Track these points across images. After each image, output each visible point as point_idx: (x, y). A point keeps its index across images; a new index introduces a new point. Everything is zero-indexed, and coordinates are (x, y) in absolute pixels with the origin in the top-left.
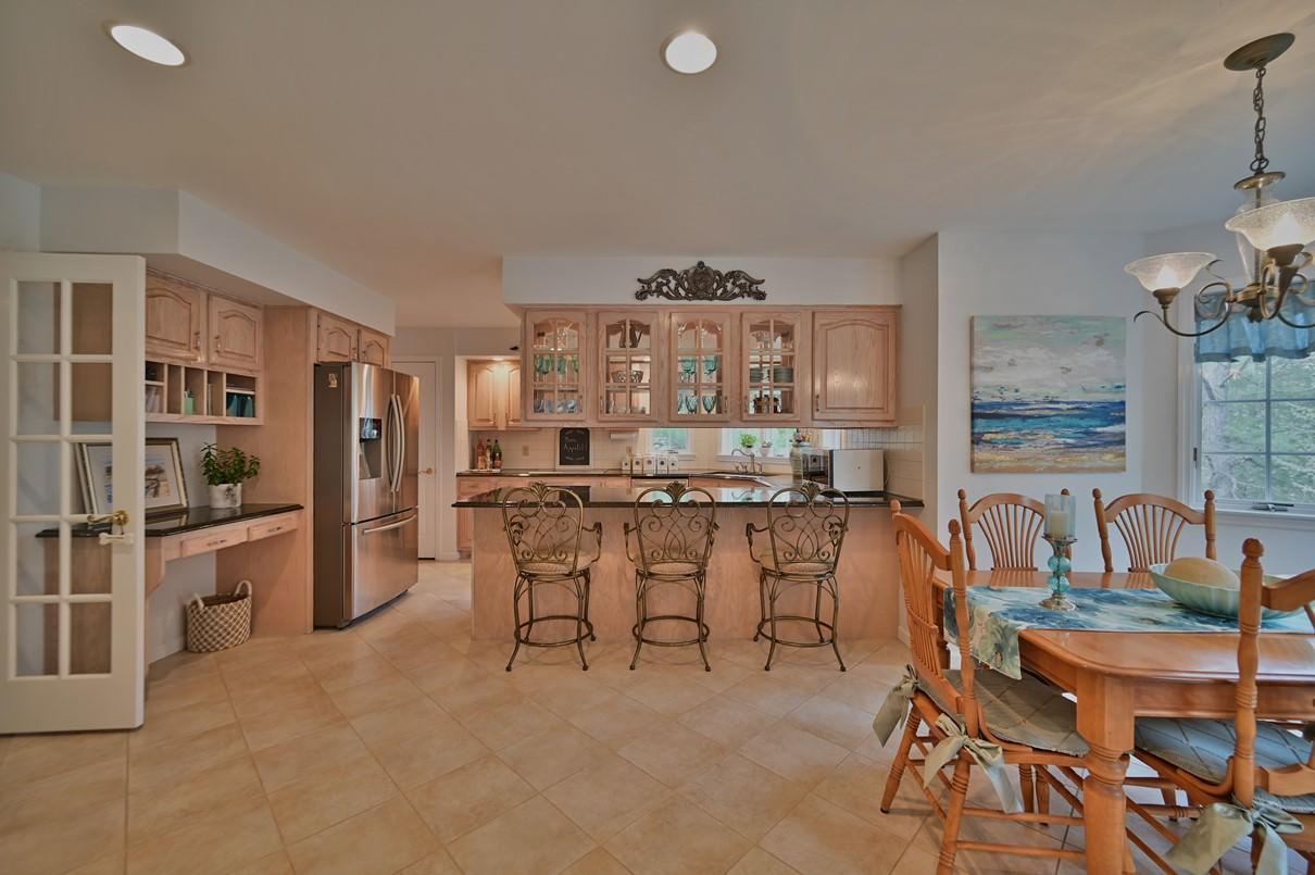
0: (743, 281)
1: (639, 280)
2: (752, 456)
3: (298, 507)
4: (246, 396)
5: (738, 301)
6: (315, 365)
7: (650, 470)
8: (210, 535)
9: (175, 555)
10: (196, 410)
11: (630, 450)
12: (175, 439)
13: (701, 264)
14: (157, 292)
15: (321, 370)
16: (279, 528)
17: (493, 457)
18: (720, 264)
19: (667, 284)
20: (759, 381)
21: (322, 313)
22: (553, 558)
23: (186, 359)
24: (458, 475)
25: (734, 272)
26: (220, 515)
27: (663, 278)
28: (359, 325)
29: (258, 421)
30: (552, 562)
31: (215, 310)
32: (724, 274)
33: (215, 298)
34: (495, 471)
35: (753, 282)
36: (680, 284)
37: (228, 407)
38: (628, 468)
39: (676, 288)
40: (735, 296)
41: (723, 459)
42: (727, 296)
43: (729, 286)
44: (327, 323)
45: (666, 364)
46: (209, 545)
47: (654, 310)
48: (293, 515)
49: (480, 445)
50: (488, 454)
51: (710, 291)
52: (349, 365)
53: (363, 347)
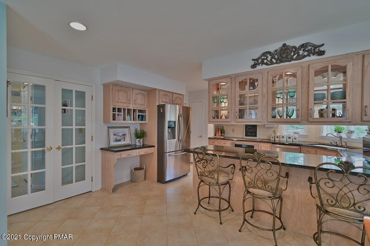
0: (310, 48)
1: (253, 60)
2: (341, 137)
3: (154, 146)
4: (143, 115)
5: (307, 59)
6: (158, 106)
7: (284, 140)
8: (129, 153)
9: (119, 157)
10: (131, 120)
11: (275, 132)
12: (129, 127)
13: (284, 45)
14: (119, 90)
15: (159, 107)
16: (147, 152)
17: (221, 132)
18: (295, 42)
19: (266, 59)
20: (323, 100)
21: (160, 90)
22: (209, 176)
23: (127, 107)
24: (209, 138)
25: (303, 44)
26: (137, 147)
27: (264, 56)
28: (172, 92)
29: (147, 122)
30: (209, 177)
31: (134, 93)
32: (298, 47)
33: (134, 90)
34: (222, 137)
35: (315, 47)
36: (273, 57)
37: (138, 119)
38: (273, 139)
39: (271, 60)
40: (304, 57)
41: (323, 138)
42: (300, 57)
43: (301, 52)
44: (162, 93)
45: (266, 96)
46: (128, 155)
47: (261, 72)
48: (152, 148)
49: (218, 128)
50: (220, 132)
51: (289, 57)
52: (165, 105)
53: (174, 99)
